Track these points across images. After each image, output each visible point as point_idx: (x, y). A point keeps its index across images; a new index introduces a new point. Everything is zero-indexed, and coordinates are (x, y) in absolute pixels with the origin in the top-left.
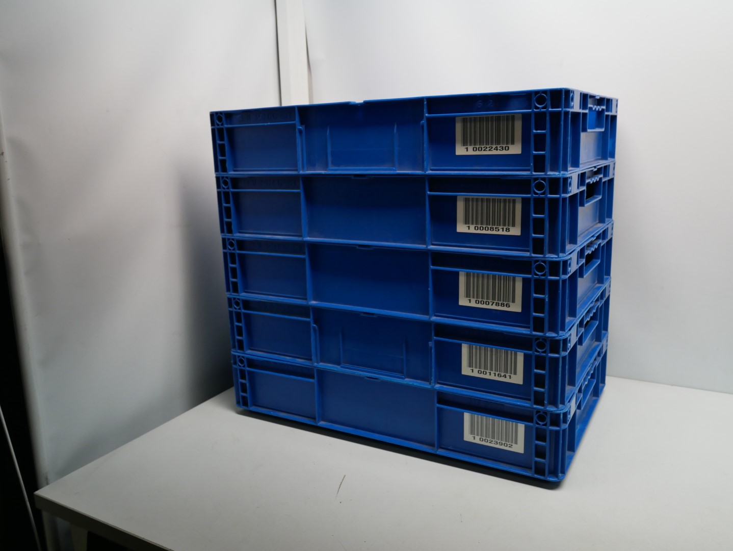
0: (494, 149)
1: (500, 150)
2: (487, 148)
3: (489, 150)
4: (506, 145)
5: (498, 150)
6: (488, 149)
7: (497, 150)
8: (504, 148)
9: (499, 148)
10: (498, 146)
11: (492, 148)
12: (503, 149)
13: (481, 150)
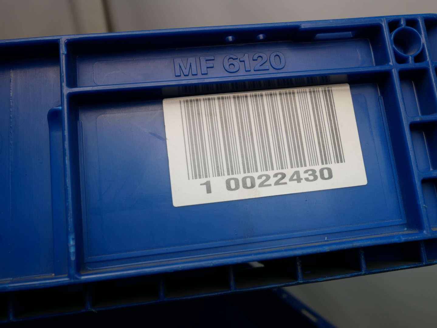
0: (291, 179)
1: (307, 180)
2: (268, 177)
3: (277, 183)
4: (321, 166)
5: (303, 181)
6: (273, 180)
7: (299, 180)
8: (318, 174)
9: (303, 176)
10: (302, 170)
11: (284, 176)
12: (316, 178)
13: (253, 186)
